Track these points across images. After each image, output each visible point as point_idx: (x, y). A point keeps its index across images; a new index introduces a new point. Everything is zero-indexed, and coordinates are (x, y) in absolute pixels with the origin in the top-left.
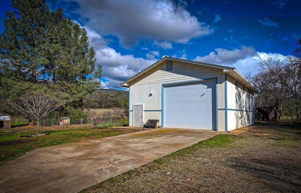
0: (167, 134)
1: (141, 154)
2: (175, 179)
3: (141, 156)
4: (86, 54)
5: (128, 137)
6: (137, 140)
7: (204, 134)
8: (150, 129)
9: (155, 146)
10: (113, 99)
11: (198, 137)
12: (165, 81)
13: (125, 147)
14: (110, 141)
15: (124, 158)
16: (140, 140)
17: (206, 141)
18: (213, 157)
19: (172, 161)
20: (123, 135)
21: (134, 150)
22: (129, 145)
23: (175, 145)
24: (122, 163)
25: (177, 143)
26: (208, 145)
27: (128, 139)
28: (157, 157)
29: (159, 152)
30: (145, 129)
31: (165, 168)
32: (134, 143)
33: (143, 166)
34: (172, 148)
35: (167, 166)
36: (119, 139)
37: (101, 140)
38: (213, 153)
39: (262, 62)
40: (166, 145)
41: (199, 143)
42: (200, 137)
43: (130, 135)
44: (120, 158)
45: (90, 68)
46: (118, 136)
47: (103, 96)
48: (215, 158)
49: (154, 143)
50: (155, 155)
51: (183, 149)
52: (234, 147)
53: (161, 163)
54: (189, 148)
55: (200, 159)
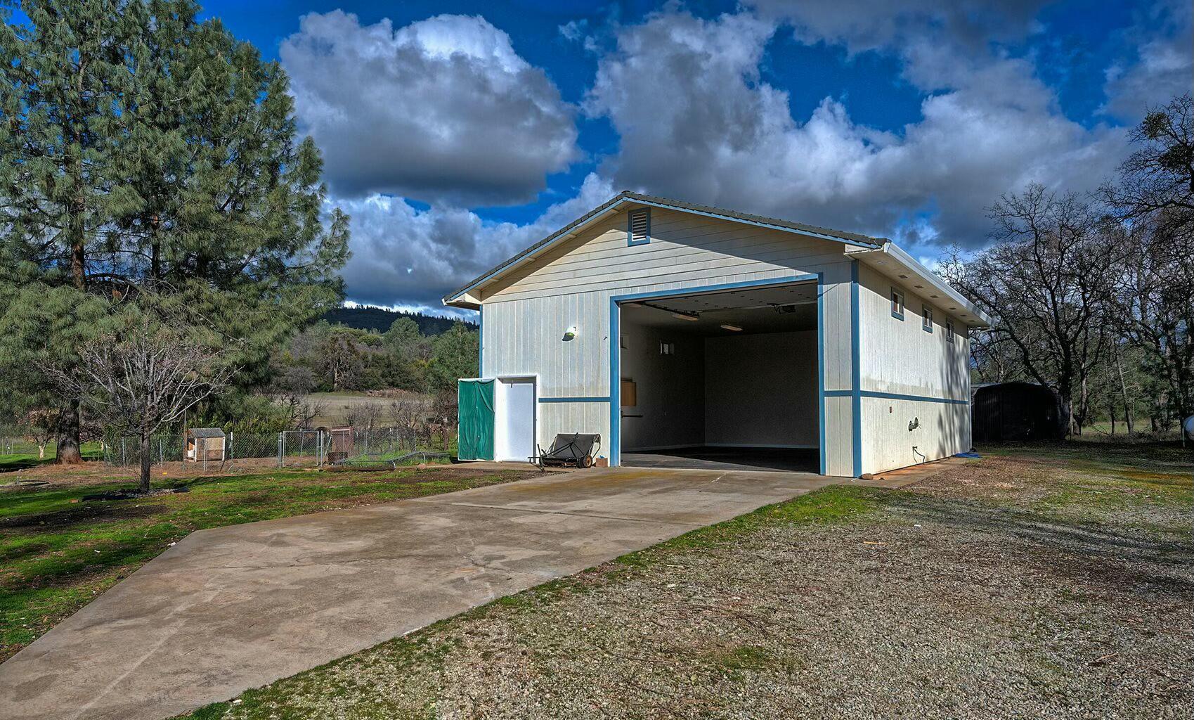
0: (637, 487)
1: (567, 543)
2: (695, 597)
3: (572, 549)
4: (284, 170)
5: (496, 496)
6: (531, 504)
7: (774, 485)
8: (567, 470)
9: (605, 520)
10: (381, 352)
11: (753, 493)
12: (623, 284)
13: (504, 526)
14: (437, 509)
15: (516, 554)
16: (545, 504)
17: (783, 505)
18: (807, 549)
19: (676, 559)
20: (471, 491)
21: (538, 534)
22: (515, 520)
23: (674, 518)
24: (514, 565)
25: (682, 510)
26: (791, 517)
27: (501, 503)
28: (626, 551)
29: (628, 538)
30: (546, 469)
31: (658, 574)
32: (530, 514)
33: (586, 571)
34: (667, 527)
35: (663, 571)
36: (468, 501)
37: (401, 506)
38: (804, 539)
39: (1002, 203)
40: (645, 519)
41: (759, 511)
42: (760, 493)
43: (500, 489)
44: (502, 553)
45: (301, 224)
46: (458, 494)
47: (336, 340)
48: (815, 551)
49: (598, 512)
50: (613, 545)
51: (706, 529)
52: (878, 523)
53: (640, 564)
54: (724, 525)
55: (765, 553)
